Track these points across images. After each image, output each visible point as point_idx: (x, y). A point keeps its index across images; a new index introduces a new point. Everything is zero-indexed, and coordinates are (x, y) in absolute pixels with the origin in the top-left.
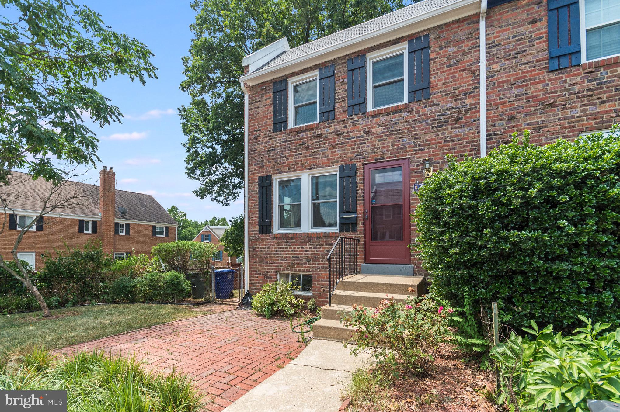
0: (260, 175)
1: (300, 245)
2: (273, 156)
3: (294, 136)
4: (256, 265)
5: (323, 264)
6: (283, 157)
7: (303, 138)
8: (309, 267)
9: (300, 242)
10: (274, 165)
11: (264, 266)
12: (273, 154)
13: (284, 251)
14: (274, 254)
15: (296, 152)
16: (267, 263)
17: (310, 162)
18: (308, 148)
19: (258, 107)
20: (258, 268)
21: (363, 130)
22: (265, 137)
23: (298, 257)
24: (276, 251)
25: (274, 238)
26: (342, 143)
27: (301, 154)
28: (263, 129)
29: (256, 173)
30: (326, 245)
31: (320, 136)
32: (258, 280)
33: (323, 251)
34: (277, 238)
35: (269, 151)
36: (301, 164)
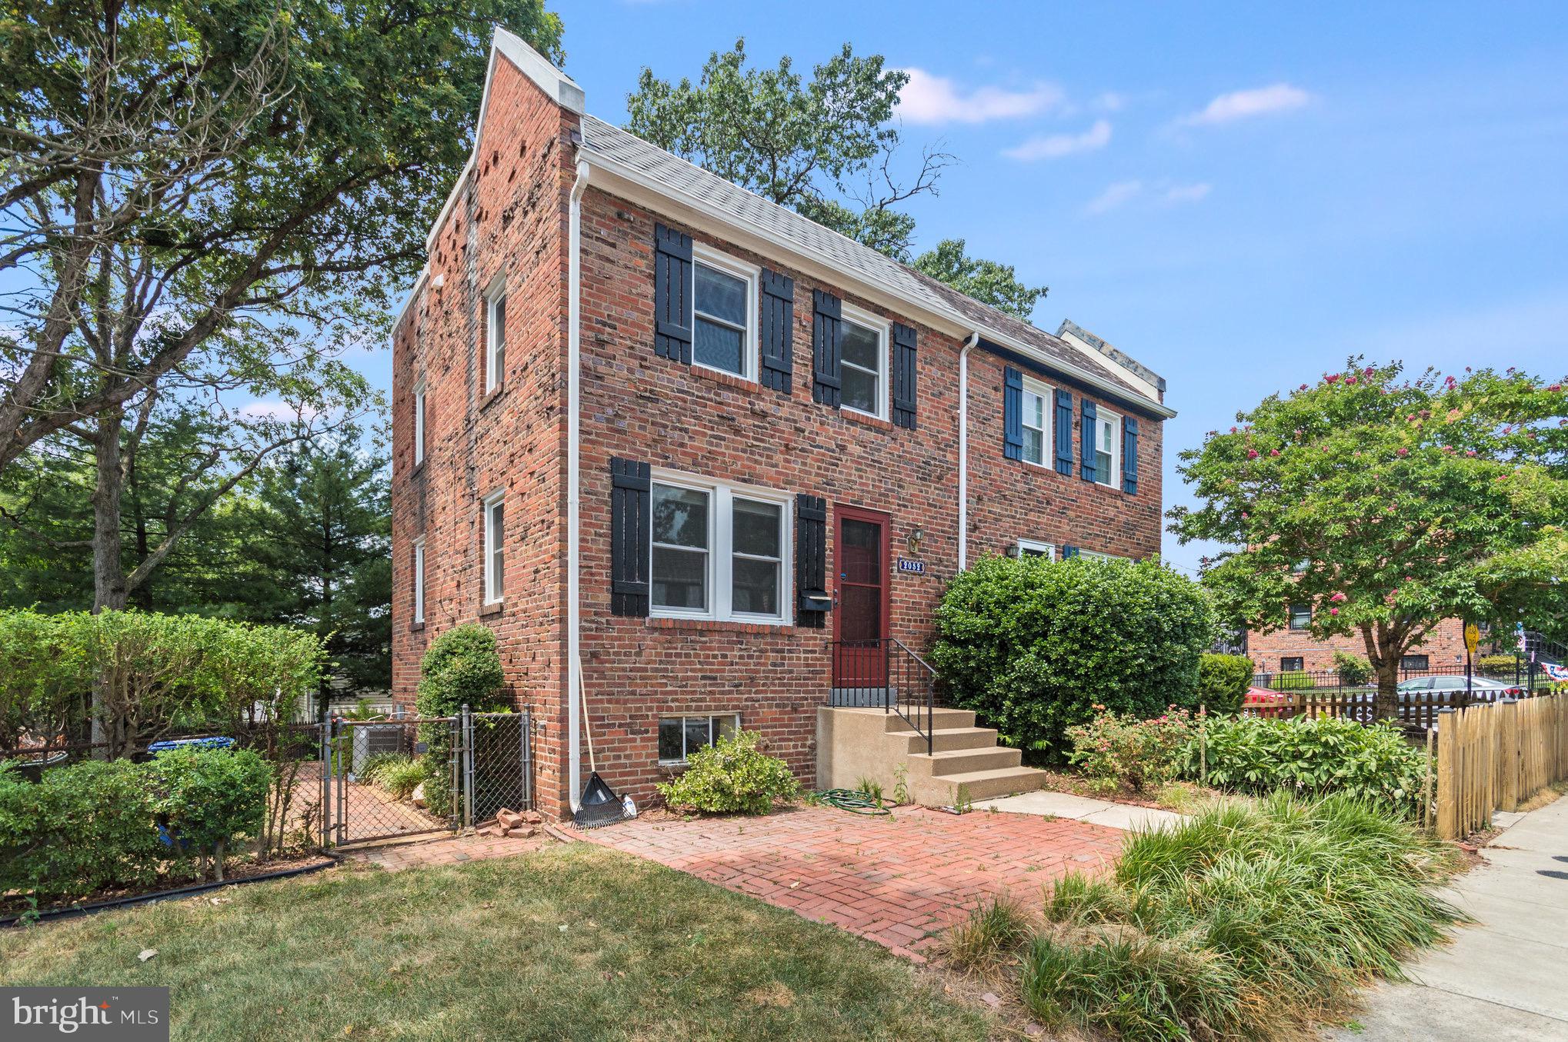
0: (614, 452)
1: (719, 649)
2: (653, 415)
3: (709, 389)
4: (601, 701)
5: (766, 692)
6: (681, 430)
7: (729, 405)
8: (738, 700)
9: (720, 642)
10: (654, 440)
11: (626, 702)
12: (651, 408)
13: (682, 663)
14: (656, 670)
15: (712, 429)
16: (633, 693)
17: (743, 466)
18: (737, 432)
19: (608, 260)
20: (604, 710)
21: (835, 439)
22: (631, 356)
23: (715, 678)
24: (661, 662)
25: (655, 629)
26: (803, 450)
27: (724, 439)
28: (623, 330)
29: (602, 444)
30: (773, 651)
31: (763, 415)
32: (606, 742)
33: (764, 664)
34: (662, 630)
35: (642, 397)
36: (724, 462)
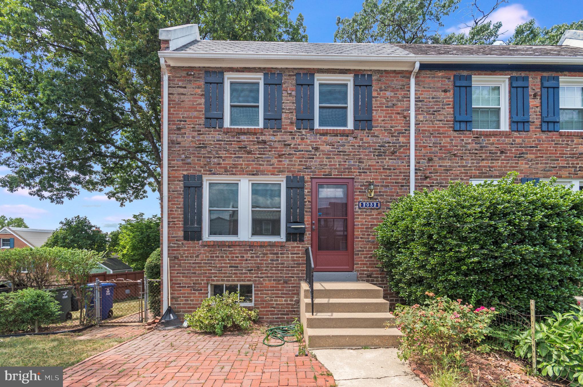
0: (185, 173)
1: (239, 254)
2: (204, 154)
3: (233, 136)
4: (179, 277)
5: (267, 273)
6: (218, 157)
7: (244, 141)
8: (250, 277)
9: (239, 250)
10: (205, 165)
11: (190, 277)
12: (203, 151)
13: (219, 260)
14: (206, 263)
15: (235, 154)
16: (195, 273)
17: (253, 168)
18: (249, 153)
19: (183, 94)
20: (181, 280)
21: (311, 145)
22: (193, 131)
23: (237, 267)
24: (208, 260)
25: (205, 246)
26: (289, 154)
27: (242, 157)
28: (189, 121)
29: (180, 170)
30: (271, 254)
31: (264, 142)
32: (182, 294)
33: (267, 260)
34: (209, 246)
35: (199, 147)
36: (242, 168)
